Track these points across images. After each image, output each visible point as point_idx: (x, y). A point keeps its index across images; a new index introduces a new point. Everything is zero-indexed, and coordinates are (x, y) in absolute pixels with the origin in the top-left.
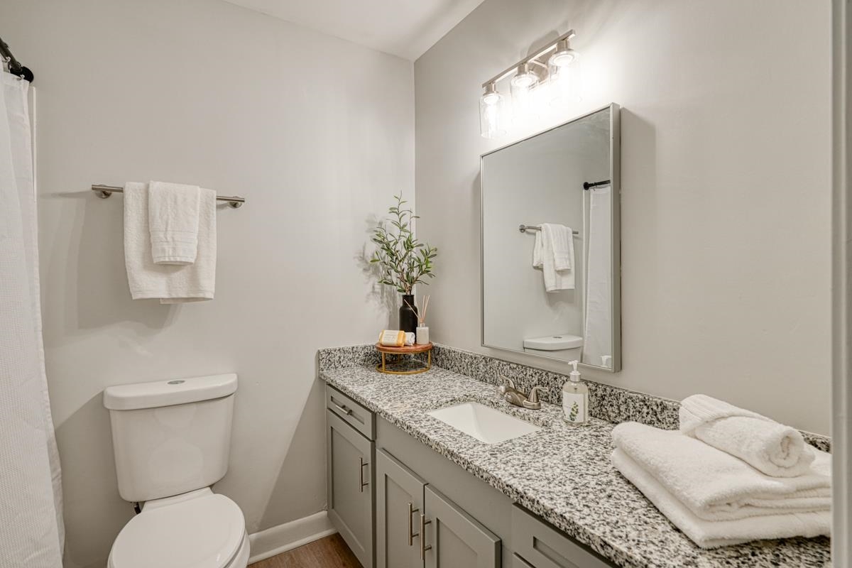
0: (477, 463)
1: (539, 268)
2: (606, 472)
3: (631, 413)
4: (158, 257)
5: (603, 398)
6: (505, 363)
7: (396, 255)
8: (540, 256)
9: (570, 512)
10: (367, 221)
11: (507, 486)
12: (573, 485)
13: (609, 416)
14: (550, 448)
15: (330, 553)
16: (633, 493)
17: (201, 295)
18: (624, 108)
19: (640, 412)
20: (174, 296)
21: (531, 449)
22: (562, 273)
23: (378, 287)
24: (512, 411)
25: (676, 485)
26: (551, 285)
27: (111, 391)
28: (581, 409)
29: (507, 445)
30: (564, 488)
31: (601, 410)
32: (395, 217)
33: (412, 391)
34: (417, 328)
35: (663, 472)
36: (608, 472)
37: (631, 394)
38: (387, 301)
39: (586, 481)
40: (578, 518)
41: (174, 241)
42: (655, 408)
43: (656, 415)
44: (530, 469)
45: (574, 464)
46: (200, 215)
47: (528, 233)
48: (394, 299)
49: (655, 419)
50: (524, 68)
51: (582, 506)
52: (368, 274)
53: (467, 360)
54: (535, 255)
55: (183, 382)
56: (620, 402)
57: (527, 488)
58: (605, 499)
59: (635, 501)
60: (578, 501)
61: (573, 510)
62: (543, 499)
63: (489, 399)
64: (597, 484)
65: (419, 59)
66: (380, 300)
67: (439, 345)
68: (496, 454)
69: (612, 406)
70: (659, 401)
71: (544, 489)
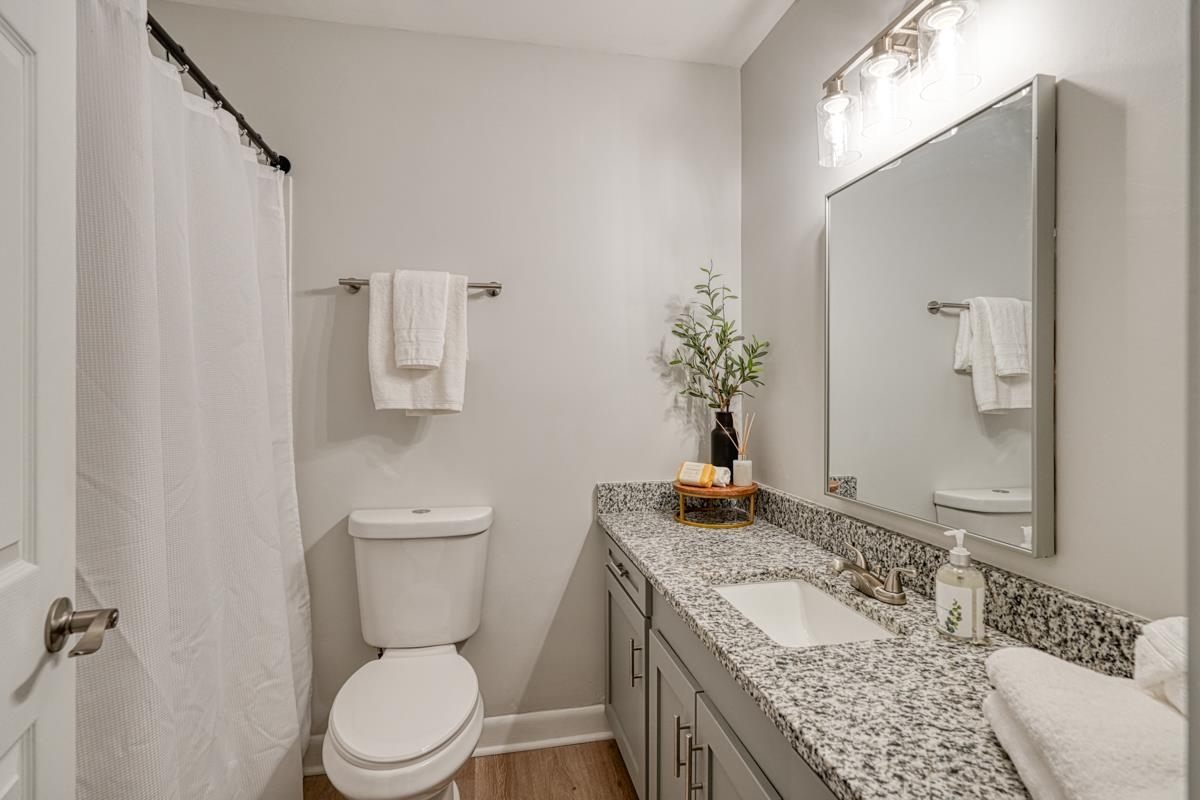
0: (748, 673)
1: (966, 372)
2: (970, 730)
3: (1070, 635)
4: (403, 361)
5: (1018, 600)
6: (859, 524)
7: (706, 354)
8: (966, 351)
9: (863, 780)
10: (668, 306)
11: (780, 715)
12: (894, 738)
13: (1029, 635)
14: (885, 671)
15: (604, 763)
16: (1007, 776)
17: (447, 407)
18: (1064, 81)
19: (1086, 635)
20: (419, 407)
21: (850, 666)
22: (1011, 379)
23: (682, 400)
24: (855, 601)
25: (1070, 780)
26: (986, 400)
27: (357, 517)
28: (966, 612)
29: (813, 653)
30: (875, 738)
31: (1014, 622)
32: (705, 299)
33: (709, 553)
34: (735, 462)
35: (1050, 749)
36: (976, 729)
37: (1070, 601)
38: (697, 421)
39: (921, 737)
40: (873, 792)
41: (417, 340)
42: (1117, 632)
43: (1118, 646)
44: (830, 696)
45: (916, 703)
46: (448, 309)
47: (946, 314)
48: (707, 417)
49: (1115, 653)
50: (883, 44)
51: (890, 774)
52: (668, 381)
53: (805, 515)
54: (958, 350)
55: (428, 511)
56: (1049, 612)
57: (809, 725)
58: (943, 774)
59: (1001, 791)
60: (889, 766)
61: (870, 778)
62: (826, 747)
63: (823, 577)
64: (941, 745)
65: (746, 63)
66: (685, 418)
67: (770, 489)
68: (787, 664)
69: (1033, 616)
70: (1125, 621)
71: (836, 733)
